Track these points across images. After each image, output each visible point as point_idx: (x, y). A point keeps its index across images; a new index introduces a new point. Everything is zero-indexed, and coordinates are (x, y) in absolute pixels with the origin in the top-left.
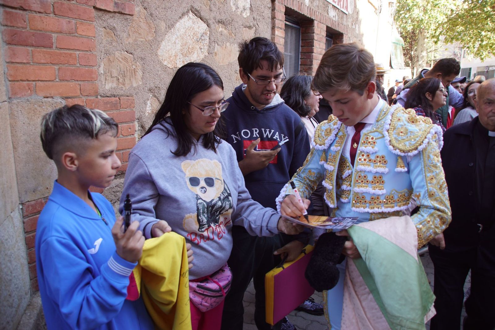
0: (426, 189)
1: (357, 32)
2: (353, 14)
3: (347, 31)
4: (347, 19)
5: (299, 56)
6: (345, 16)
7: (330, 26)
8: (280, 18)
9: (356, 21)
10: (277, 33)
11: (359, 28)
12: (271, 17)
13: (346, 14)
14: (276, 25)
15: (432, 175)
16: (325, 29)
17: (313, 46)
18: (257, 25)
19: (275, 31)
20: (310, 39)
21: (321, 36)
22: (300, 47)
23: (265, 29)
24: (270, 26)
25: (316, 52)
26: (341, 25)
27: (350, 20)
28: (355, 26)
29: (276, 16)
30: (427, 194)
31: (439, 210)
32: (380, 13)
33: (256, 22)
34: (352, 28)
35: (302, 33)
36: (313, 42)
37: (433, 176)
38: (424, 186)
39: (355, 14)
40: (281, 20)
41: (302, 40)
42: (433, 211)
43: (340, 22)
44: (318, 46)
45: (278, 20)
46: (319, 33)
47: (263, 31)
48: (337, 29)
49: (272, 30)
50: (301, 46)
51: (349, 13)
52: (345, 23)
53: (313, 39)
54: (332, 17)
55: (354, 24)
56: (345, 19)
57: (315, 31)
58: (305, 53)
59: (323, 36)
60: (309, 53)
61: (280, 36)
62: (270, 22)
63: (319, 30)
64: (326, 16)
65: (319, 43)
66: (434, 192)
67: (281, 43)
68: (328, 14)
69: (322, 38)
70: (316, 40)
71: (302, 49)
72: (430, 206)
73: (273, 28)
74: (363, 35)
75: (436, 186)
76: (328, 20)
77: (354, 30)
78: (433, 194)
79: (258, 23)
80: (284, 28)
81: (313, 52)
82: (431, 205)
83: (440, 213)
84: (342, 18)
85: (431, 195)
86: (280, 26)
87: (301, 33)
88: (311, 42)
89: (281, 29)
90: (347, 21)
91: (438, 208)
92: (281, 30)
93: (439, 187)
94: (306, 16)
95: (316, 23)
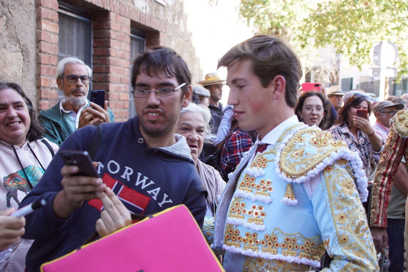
0: (335, 231)
1: (182, 29)
2: (174, 5)
3: (165, 29)
4: (165, 11)
5: (90, 60)
6: (161, 7)
7: (137, 20)
8: (50, 6)
9: (180, 14)
10: (44, 26)
11: (185, 24)
12: (33, 3)
13: (163, 6)
14: (43, 16)
15: (342, 213)
16: (128, 23)
17: (110, 47)
18: (9, 13)
19: (41, 23)
20: (105, 38)
21: (122, 34)
22: (92, 49)
23: (24, 20)
24: (33, 17)
25: (114, 55)
26: (155, 19)
27: (170, 14)
28: (179, 22)
29: (42, 3)
30: (336, 239)
31: (354, 262)
32: (217, 5)
33: (7, 9)
34: (173, 24)
35: (94, 29)
36: (109, 42)
37: (344, 213)
38: (332, 228)
39: (177, 5)
40: (51, 9)
41: (94, 38)
42: (346, 263)
43: (154, 16)
44: (117, 47)
45: (47, 8)
46: (118, 30)
47: (20, 23)
48: (148, 24)
49: (37, 22)
50: (94, 47)
51: (167, 4)
52: (161, 16)
53: (109, 37)
54: (140, 8)
55: (176, 19)
56: (162, 12)
57: (112, 26)
58: (99, 56)
59: (125, 34)
60: (104, 56)
61: (50, 32)
62: (33, 11)
63: (119, 25)
64: (129, 7)
65: (119, 43)
66: (348, 236)
67: (53, 41)
68: (134, 4)
69: (124, 37)
70: (114, 39)
71: (95, 51)
72: (342, 256)
73: (38, 19)
74: (191, 34)
75: (350, 228)
76: (133, 12)
77: (177, 27)
78: (345, 239)
79: (11, 11)
80: (58, 20)
81: (109, 56)
82: (343, 254)
83: (355, 266)
84: (157, 10)
85: (343, 241)
86: (50, 17)
87: (92, 29)
88: (106, 41)
89: (52, 21)
90: (165, 15)
91: (352, 259)
92: (52, 23)
93: (354, 228)
94: (95, 5)
95: (112, 15)
